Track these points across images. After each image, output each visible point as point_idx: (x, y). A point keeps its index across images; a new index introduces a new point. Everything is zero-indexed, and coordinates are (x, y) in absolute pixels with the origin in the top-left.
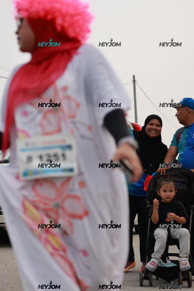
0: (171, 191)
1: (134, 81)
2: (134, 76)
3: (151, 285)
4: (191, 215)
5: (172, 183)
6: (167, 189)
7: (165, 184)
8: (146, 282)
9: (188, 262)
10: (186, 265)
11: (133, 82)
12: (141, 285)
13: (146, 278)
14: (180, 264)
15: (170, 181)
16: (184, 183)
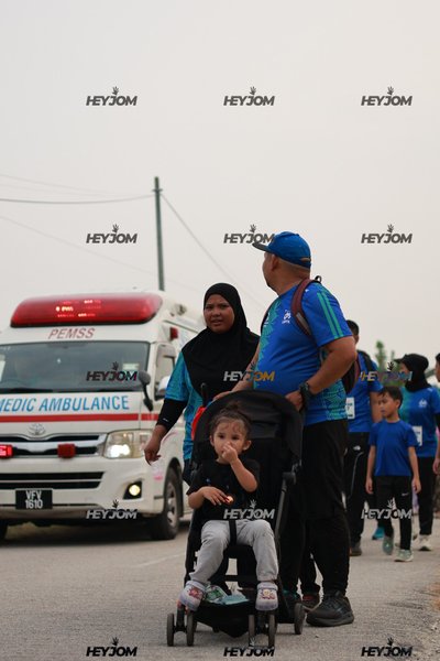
0: (235, 438)
1: (157, 191)
2: (157, 180)
3: (190, 643)
4: (283, 494)
5: (241, 422)
6: (226, 431)
7: (224, 421)
8: (180, 637)
9: (275, 593)
10: (271, 600)
11: (154, 193)
12: (171, 643)
13: (180, 627)
14: (259, 594)
15: (237, 418)
16: (271, 424)
